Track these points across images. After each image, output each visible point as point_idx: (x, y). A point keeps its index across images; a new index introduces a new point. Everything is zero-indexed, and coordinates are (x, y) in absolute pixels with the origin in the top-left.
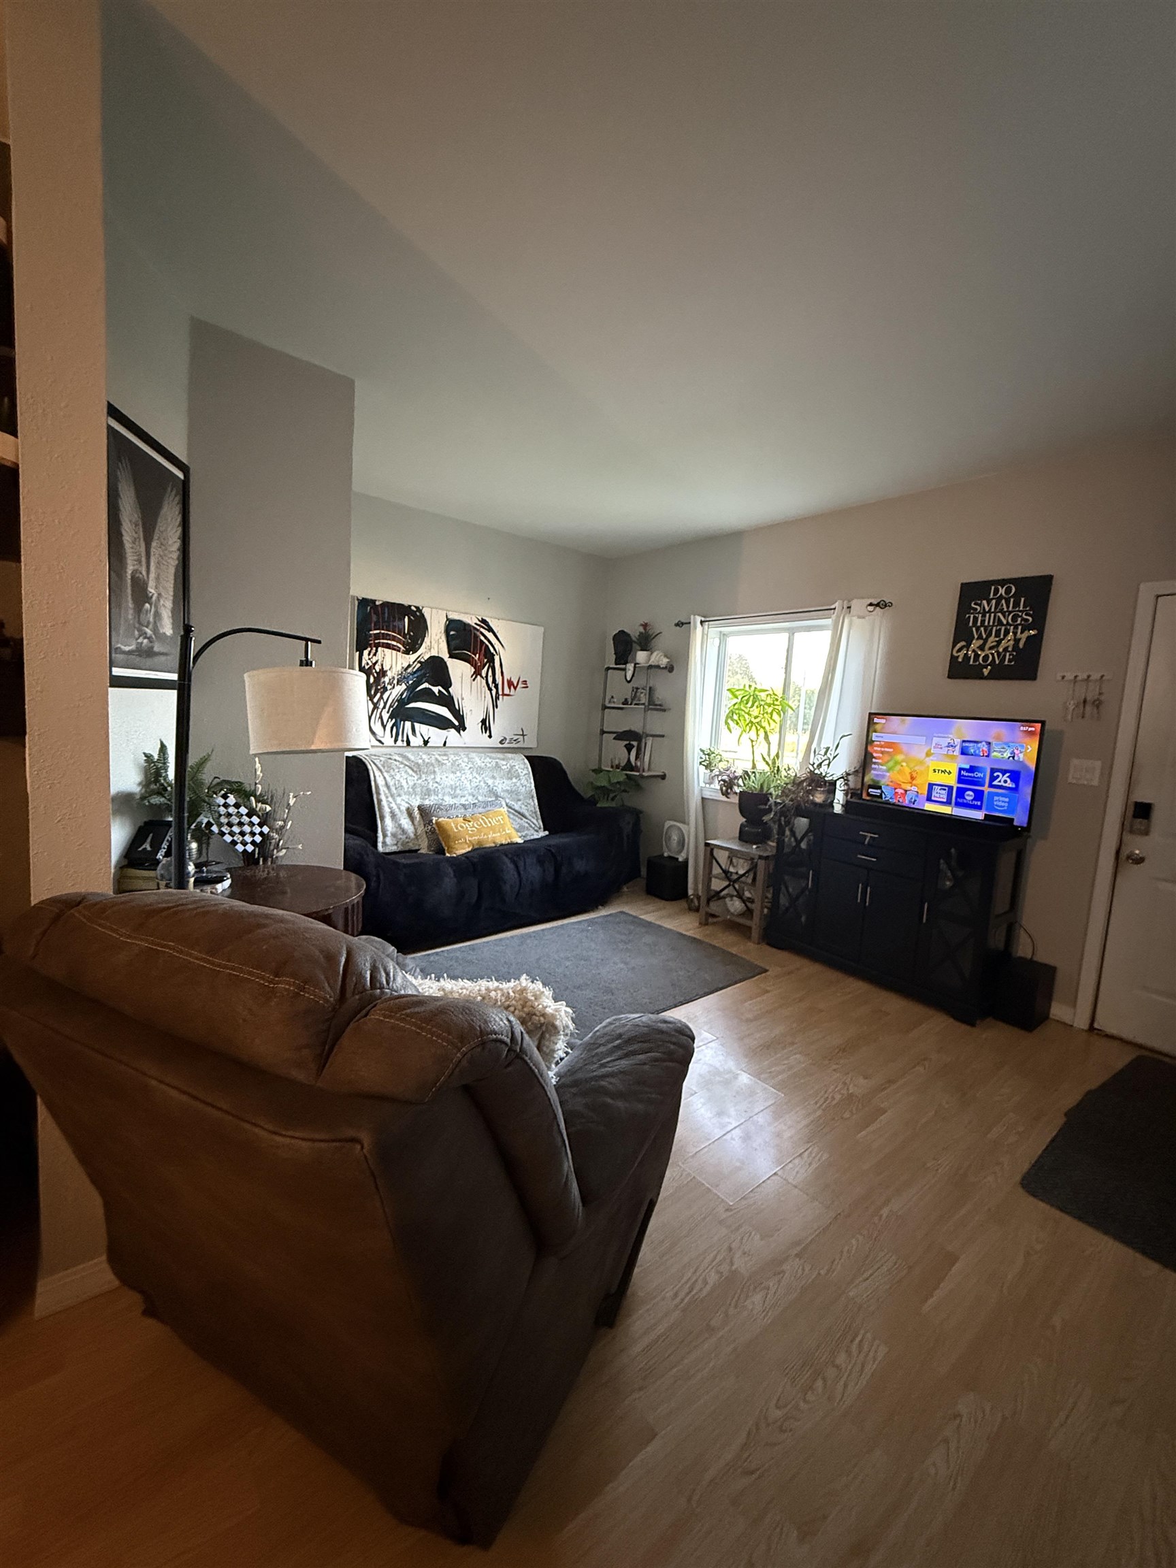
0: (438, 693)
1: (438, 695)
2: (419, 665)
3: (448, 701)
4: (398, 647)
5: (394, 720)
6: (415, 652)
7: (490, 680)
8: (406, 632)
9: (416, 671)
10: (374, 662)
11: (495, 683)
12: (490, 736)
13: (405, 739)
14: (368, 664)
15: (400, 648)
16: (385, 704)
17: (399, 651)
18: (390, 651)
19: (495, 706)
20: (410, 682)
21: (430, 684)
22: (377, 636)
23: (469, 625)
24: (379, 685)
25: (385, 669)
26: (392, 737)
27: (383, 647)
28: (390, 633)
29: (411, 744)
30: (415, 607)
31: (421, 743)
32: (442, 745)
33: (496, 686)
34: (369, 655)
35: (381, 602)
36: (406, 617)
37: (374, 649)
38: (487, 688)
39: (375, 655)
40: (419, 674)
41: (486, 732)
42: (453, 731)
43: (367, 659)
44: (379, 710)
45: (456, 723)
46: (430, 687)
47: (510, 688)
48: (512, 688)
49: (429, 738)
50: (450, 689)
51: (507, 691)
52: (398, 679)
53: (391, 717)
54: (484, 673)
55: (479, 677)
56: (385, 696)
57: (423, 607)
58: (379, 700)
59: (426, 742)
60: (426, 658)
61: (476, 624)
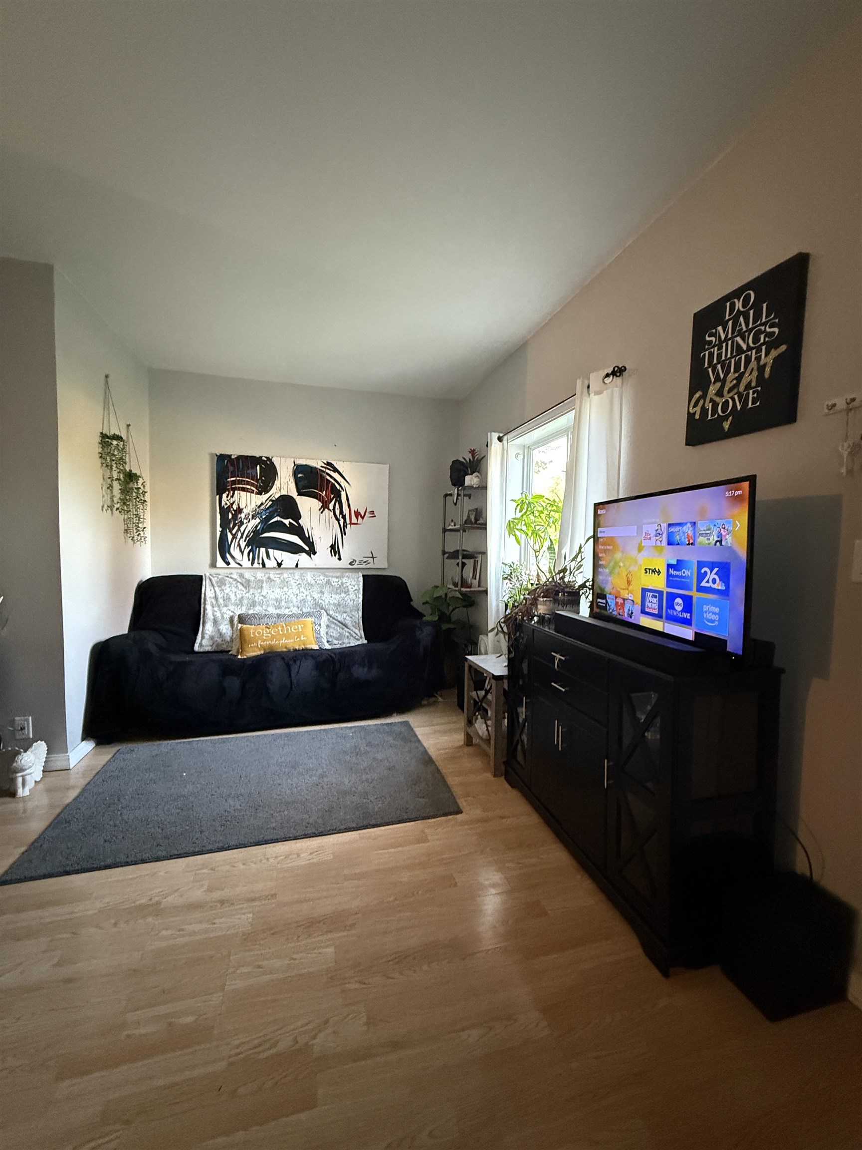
0: (289, 524)
1: (288, 526)
2: (271, 503)
3: (298, 531)
4: (252, 490)
5: (250, 547)
6: (267, 492)
7: (338, 512)
8: (258, 478)
9: (268, 508)
10: (232, 502)
11: (343, 515)
12: (340, 559)
13: (261, 562)
14: (226, 504)
15: (254, 491)
16: (242, 534)
17: (253, 493)
18: (245, 493)
19: (343, 533)
20: (264, 517)
21: (281, 517)
22: (234, 482)
23: (316, 468)
24: (236, 520)
25: (241, 508)
26: (249, 560)
27: (239, 490)
28: (244, 479)
29: (267, 566)
30: (266, 457)
31: (275, 565)
32: (295, 567)
33: (344, 517)
34: (227, 497)
35: (236, 456)
36: (258, 466)
37: (232, 492)
38: (334, 519)
39: (232, 496)
40: (271, 509)
41: (335, 556)
42: (304, 554)
43: (226, 500)
44: (237, 540)
45: (307, 549)
46: (282, 520)
47: (357, 519)
48: (359, 517)
49: (283, 561)
50: (300, 521)
51: (354, 520)
52: (252, 515)
53: (248, 545)
54: (331, 506)
55: (326, 510)
56: (242, 529)
57: (272, 457)
58: (237, 531)
59: (279, 565)
60: (277, 497)
61: (322, 467)
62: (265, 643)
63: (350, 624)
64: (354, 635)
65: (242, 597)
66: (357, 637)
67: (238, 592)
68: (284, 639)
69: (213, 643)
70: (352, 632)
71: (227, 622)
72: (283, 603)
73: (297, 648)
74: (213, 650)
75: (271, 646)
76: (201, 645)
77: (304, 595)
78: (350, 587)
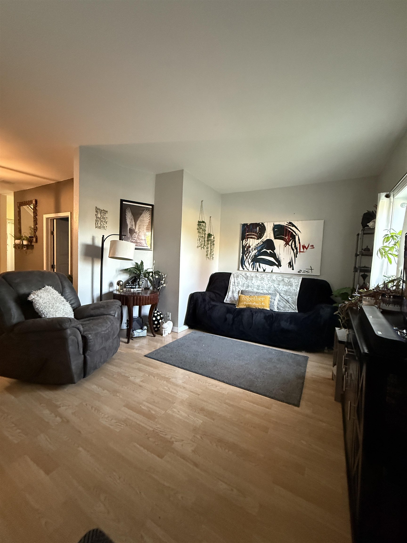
0: (270, 252)
1: (269, 253)
2: (262, 243)
3: (273, 255)
4: (255, 238)
5: (253, 262)
6: (261, 238)
7: (293, 246)
8: (258, 232)
9: (261, 245)
10: (246, 243)
11: (296, 247)
12: (293, 269)
13: (256, 269)
14: (245, 244)
16: (250, 257)
17: (255, 239)
18: (252, 239)
19: (296, 256)
20: (259, 249)
21: (266, 249)
22: (248, 235)
23: (283, 226)
24: (248, 251)
25: (250, 245)
26: (252, 268)
27: (250, 238)
28: (252, 233)
29: (259, 271)
30: (261, 223)
31: (262, 271)
32: (271, 272)
33: (296, 249)
34: (245, 241)
35: (249, 224)
36: (258, 227)
37: (247, 239)
38: (291, 250)
39: (247, 241)
40: (262, 246)
41: (291, 268)
42: (275, 266)
43: (244, 243)
44: (248, 259)
45: (277, 264)
46: (266, 250)
48: (305, 248)
49: (266, 269)
50: (274, 251)
52: (254, 248)
53: (252, 261)
54: (290, 243)
55: (288, 245)
56: (250, 254)
57: (264, 223)
58: (248, 256)
59: (264, 270)
60: (265, 240)
61: (287, 225)
62: (247, 303)
63: (290, 302)
64: (292, 307)
65: (244, 283)
66: (293, 308)
67: (243, 281)
68: (255, 303)
69: (231, 300)
70: (291, 306)
71: (237, 292)
72: (260, 288)
73: (260, 308)
74: (230, 303)
75: (249, 305)
76: (226, 300)
77: (270, 285)
78: (293, 283)
